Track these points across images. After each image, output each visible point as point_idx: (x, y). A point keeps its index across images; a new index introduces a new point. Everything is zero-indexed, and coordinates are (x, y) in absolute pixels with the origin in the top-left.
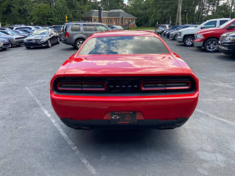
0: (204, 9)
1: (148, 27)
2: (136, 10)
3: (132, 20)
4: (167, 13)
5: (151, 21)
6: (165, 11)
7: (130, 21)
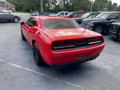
0: (50, 6)
1: (23, 11)
2: (14, 2)
3: (13, 7)
4: (33, 5)
5: (24, 8)
6: (32, 4)
7: (12, 7)
